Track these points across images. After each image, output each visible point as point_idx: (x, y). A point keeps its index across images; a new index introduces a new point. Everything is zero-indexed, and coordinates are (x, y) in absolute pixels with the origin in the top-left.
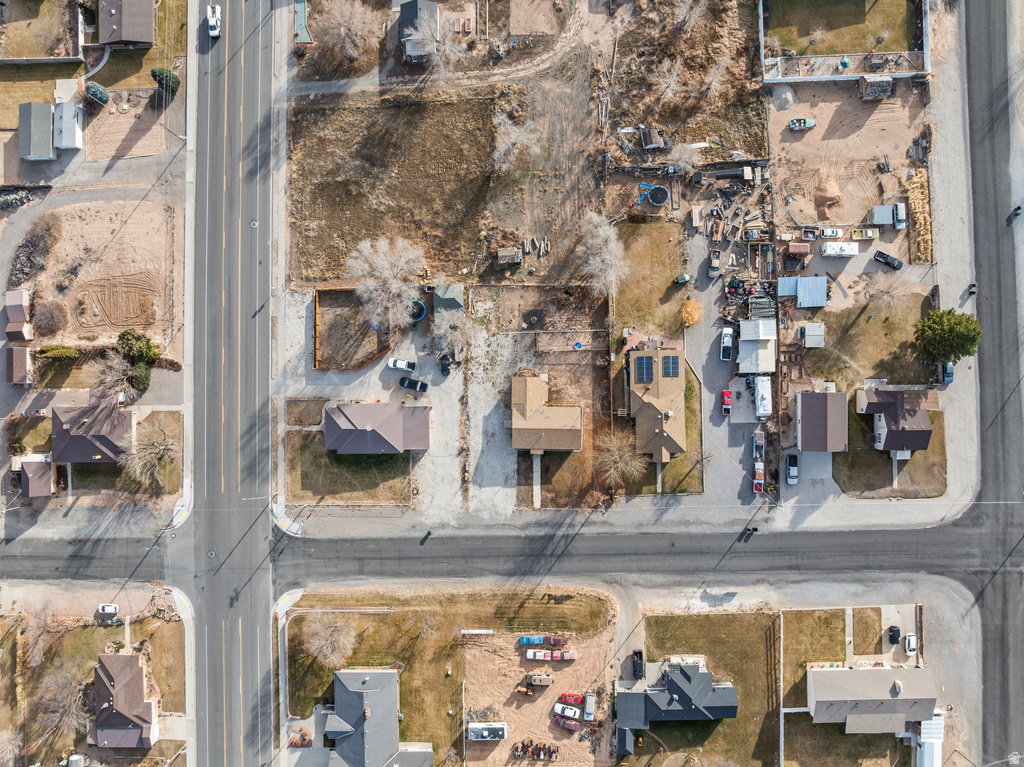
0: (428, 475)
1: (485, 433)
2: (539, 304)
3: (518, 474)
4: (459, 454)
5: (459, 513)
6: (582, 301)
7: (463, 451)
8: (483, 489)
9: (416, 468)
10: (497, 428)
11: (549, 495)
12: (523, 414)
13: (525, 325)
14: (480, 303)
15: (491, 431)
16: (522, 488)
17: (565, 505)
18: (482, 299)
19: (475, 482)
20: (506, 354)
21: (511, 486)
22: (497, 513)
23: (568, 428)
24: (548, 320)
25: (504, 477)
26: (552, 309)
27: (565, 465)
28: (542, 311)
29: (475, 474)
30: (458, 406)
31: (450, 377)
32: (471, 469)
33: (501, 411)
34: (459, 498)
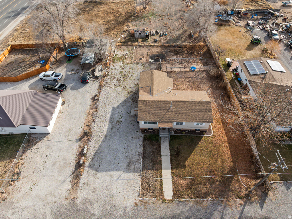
0: (38, 159)
1: (112, 120)
2: (162, 52)
3: (144, 157)
4: (80, 140)
5: (61, 206)
7: (86, 136)
8: (99, 174)
9: (28, 153)
10: (123, 116)
11: (183, 182)
12: (150, 93)
13: (151, 60)
15: (117, 118)
16: (148, 173)
17: (207, 194)
18: (121, 50)
19: (91, 166)
21: (135, 171)
22: (113, 206)
23: (199, 100)
24: (168, 58)
25: (126, 161)
26: (171, 54)
27: (197, 148)
28: (163, 55)
29: (93, 159)
30: (89, 102)
31: (88, 85)
32: (90, 154)
33: (128, 104)
34: (68, 185)
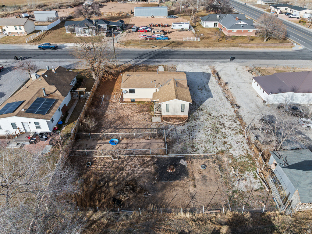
2: (164, 188)
4: (226, 83)
5: (215, 65)
6: (96, 189)
12: (177, 83)
13: (183, 162)
14: (256, 187)
18: (255, 194)
20: (201, 136)
24: (151, 169)
26: (144, 182)
28: (160, 179)
34: (218, 70)
